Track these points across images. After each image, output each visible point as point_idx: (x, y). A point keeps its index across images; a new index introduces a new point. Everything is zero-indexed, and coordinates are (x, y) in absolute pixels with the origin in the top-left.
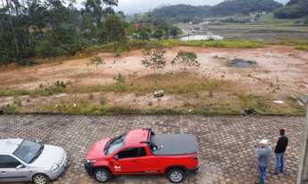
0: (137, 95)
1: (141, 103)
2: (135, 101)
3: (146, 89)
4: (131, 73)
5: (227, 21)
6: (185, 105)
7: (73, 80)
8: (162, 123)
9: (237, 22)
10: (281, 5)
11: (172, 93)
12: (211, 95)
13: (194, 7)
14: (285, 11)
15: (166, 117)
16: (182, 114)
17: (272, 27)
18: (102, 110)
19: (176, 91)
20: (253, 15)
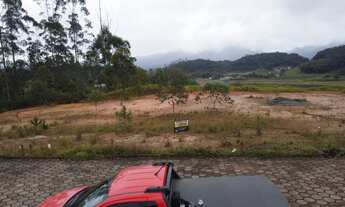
0: (148, 135)
1: (154, 144)
2: (144, 142)
3: (162, 129)
4: (142, 113)
5: (250, 76)
6: (224, 145)
7: (60, 122)
8: (188, 169)
9: (261, 77)
10: (307, 59)
11: (199, 132)
12: (259, 134)
13: (213, 62)
14: (312, 66)
15: (195, 162)
16: (222, 156)
17: (300, 82)
18: (89, 151)
19: (206, 130)
20: (277, 70)
